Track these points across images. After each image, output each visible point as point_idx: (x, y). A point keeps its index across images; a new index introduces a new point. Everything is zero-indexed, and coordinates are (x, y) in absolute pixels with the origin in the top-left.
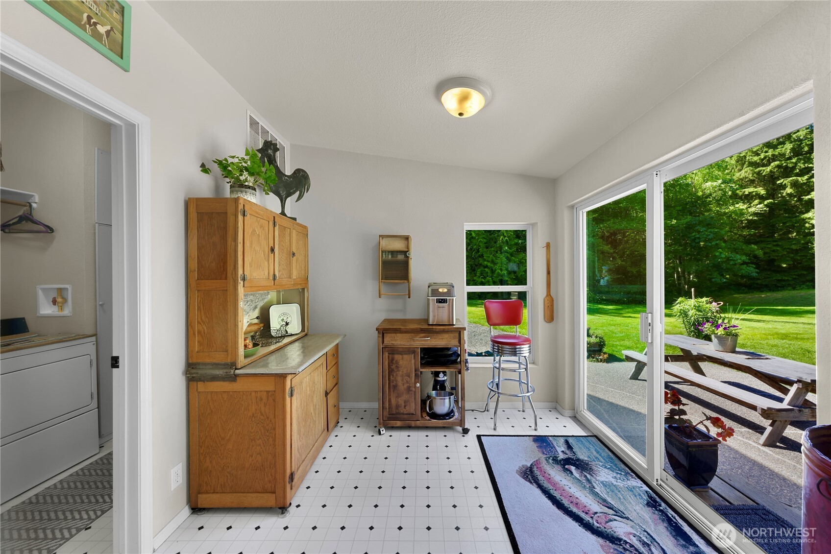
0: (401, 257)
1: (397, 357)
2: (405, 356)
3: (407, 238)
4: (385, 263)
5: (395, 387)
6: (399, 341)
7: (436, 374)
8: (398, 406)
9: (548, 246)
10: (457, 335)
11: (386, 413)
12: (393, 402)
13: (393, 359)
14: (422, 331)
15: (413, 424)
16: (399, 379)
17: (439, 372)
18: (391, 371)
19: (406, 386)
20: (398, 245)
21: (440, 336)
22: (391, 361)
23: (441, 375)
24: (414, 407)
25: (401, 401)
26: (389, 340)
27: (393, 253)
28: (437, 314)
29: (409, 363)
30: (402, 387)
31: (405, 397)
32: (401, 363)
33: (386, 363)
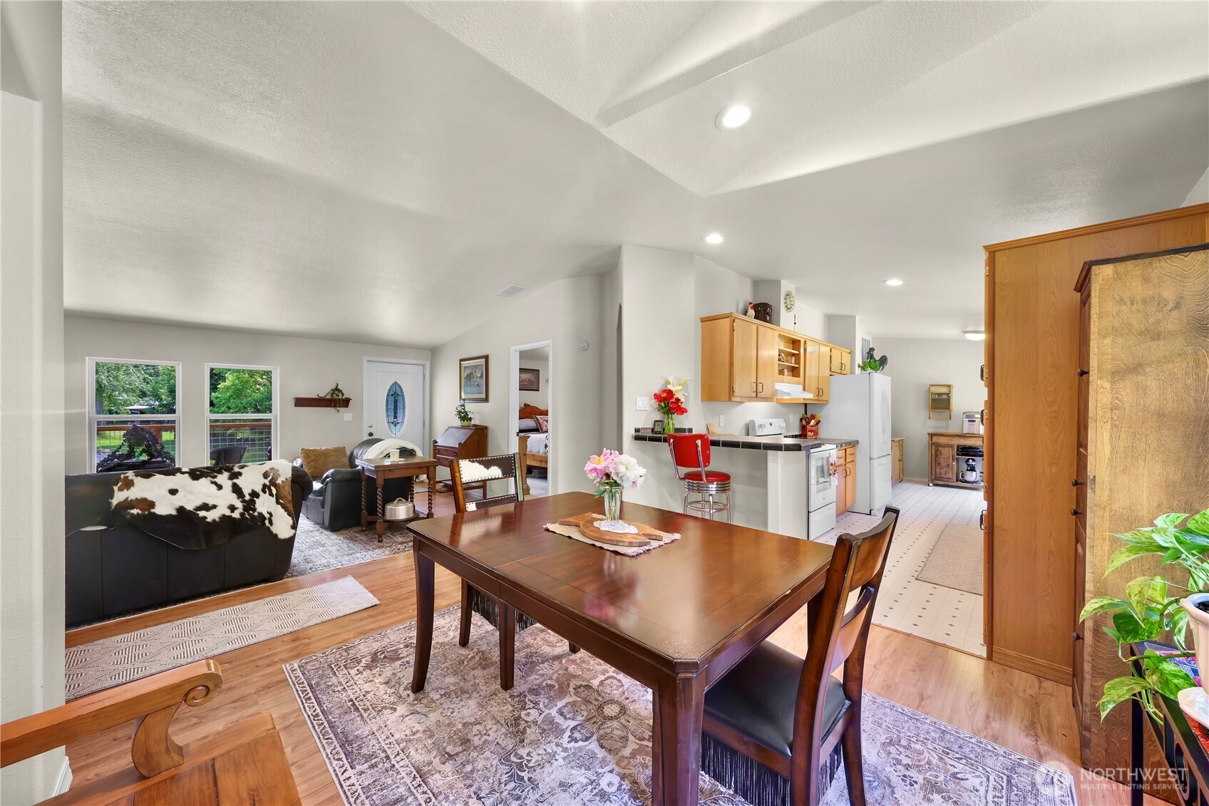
0: (945, 397)
1: (940, 449)
2: (946, 449)
3: (949, 386)
4: (933, 400)
5: (939, 464)
6: (942, 440)
7: (968, 460)
8: (940, 474)
10: (981, 439)
11: (933, 477)
12: (938, 471)
13: (938, 450)
14: (958, 436)
15: (950, 484)
16: (942, 460)
17: (969, 459)
18: (936, 456)
19: (946, 464)
20: (944, 390)
21: (969, 439)
22: (937, 451)
23: (970, 461)
24: (951, 475)
25: (943, 471)
26: (935, 439)
27: (939, 394)
28: (968, 428)
29: (948, 453)
30: (943, 464)
31: (945, 469)
32: (943, 452)
33: (934, 451)
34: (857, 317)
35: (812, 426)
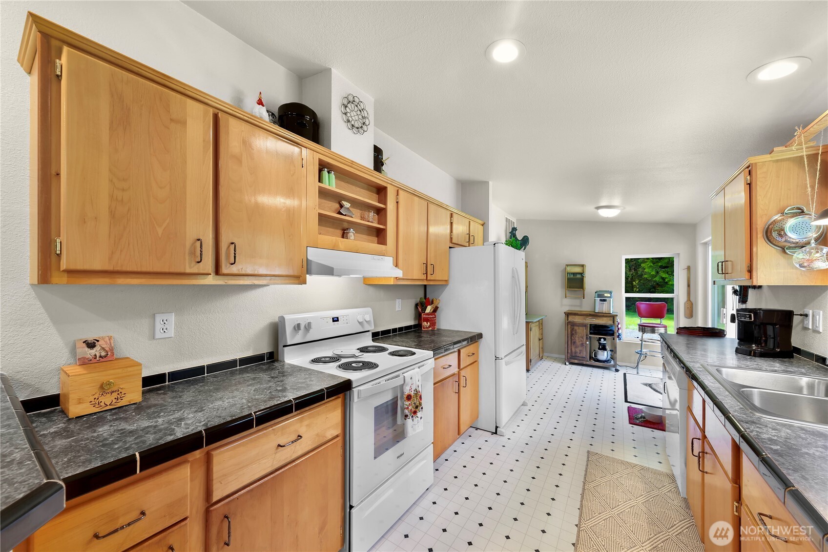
0: (579, 276)
1: (576, 328)
2: (580, 328)
3: (583, 266)
4: (568, 279)
5: (574, 342)
6: (577, 319)
7: (600, 339)
8: (576, 353)
9: (689, 268)
10: (612, 319)
11: (569, 355)
12: (573, 350)
13: (573, 329)
14: (590, 315)
15: (585, 363)
16: (577, 339)
18: (572, 335)
19: (580, 343)
20: (578, 270)
21: (601, 319)
22: (572, 330)
23: (602, 340)
24: (585, 354)
25: (578, 350)
26: (571, 318)
27: (574, 274)
28: (600, 307)
29: (583, 332)
30: (578, 343)
31: (580, 348)
32: (578, 331)
33: (570, 330)
34: (491, 183)
35: (428, 314)
